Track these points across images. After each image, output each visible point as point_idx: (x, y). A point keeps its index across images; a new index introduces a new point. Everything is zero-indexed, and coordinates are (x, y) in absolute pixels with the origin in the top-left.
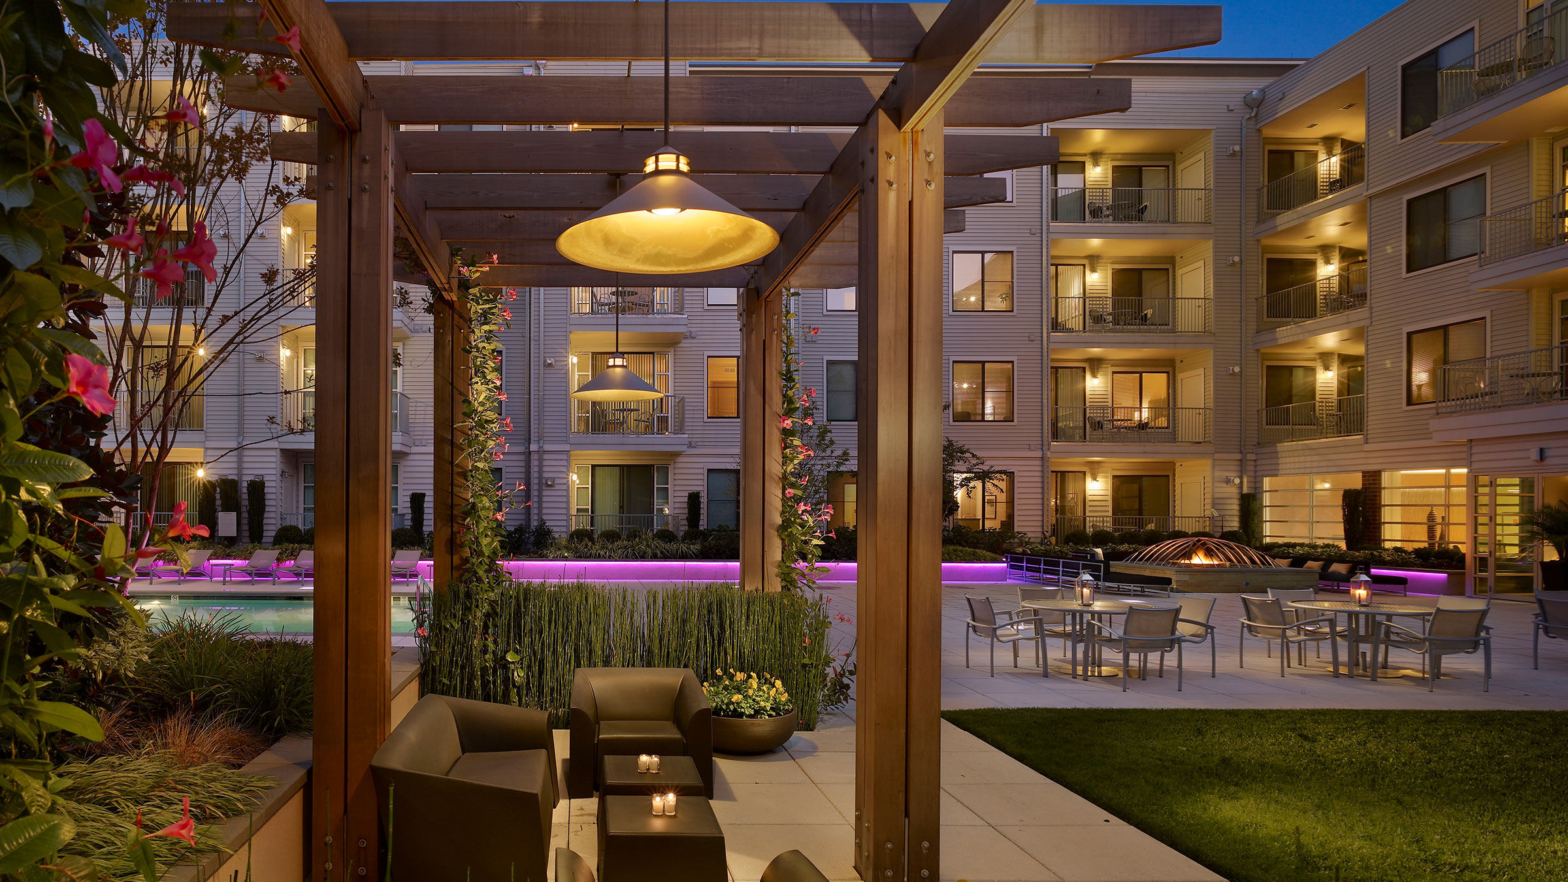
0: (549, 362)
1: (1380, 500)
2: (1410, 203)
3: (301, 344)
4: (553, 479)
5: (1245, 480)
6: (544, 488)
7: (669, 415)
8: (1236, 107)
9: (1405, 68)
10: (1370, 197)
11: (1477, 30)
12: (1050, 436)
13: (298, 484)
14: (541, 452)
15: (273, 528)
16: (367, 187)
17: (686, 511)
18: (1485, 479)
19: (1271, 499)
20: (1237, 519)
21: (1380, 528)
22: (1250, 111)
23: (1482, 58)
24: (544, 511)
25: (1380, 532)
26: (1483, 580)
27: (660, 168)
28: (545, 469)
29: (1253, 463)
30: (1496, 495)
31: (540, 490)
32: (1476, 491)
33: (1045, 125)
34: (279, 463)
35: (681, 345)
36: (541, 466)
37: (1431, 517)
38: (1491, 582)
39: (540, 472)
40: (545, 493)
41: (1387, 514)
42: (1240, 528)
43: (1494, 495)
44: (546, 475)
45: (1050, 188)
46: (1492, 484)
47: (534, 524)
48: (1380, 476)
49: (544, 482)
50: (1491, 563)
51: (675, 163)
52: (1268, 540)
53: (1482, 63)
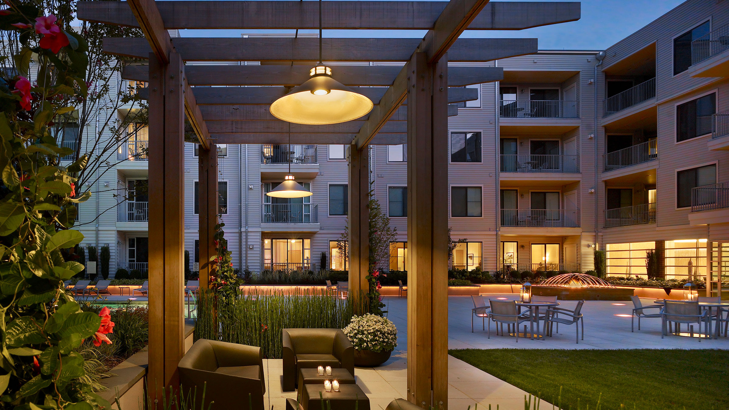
0: (250, 187)
1: (664, 255)
2: (678, 107)
3: (127, 179)
4: (253, 245)
5: (597, 246)
6: (248, 250)
7: (310, 214)
8: (591, 60)
9: (675, 40)
10: (659, 105)
11: (711, 21)
12: (500, 224)
13: (126, 248)
14: (247, 232)
15: (114, 270)
16: (172, 89)
17: (320, 261)
18: (715, 244)
19: (610, 255)
20: (593, 265)
21: (664, 269)
22: (598, 62)
23: (713, 35)
24: (249, 261)
25: (664, 271)
26: (715, 294)
27: (317, 73)
28: (249, 240)
29: (601, 237)
30: (721, 251)
31: (246, 251)
32: (712, 250)
33: (496, 61)
34: (116, 238)
35: (316, 179)
36: (247, 239)
37: (690, 263)
38: (719, 295)
39: (246, 242)
40: (249, 252)
41: (668, 262)
42: (595, 269)
43: (720, 252)
44: (249, 243)
45: (499, 100)
46: (720, 246)
47: (244, 268)
48: (664, 243)
49: (248, 247)
50: (719, 285)
51: (324, 71)
52: (609, 276)
53: (713, 38)
